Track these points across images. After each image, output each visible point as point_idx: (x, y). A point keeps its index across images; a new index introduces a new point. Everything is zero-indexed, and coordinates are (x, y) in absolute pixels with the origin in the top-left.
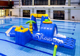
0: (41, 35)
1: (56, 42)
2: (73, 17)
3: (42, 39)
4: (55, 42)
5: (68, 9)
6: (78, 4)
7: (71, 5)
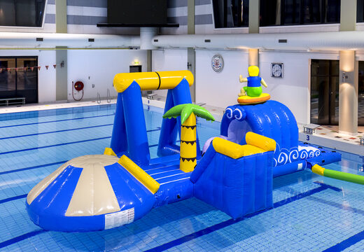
1: (309, 157)
2: (79, 86)
5: (57, 47)
6: (98, 26)
7: (71, 27)
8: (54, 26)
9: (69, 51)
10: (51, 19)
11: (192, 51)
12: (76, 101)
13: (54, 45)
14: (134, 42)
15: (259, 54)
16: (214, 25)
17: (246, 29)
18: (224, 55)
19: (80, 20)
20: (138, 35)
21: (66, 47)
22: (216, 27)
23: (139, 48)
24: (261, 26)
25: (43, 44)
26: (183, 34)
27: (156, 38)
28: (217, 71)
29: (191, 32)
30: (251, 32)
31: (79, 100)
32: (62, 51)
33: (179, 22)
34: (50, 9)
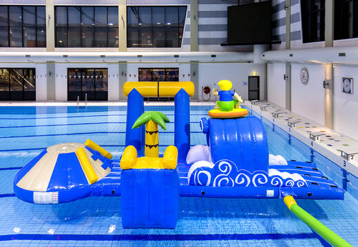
0: (223, 167)
1: (284, 186)
2: (207, 90)
3: (224, 183)
4: (278, 186)
5: (191, 62)
6: (222, 45)
7: (201, 46)
8: (189, 46)
9: (199, 64)
10: (187, 42)
11: (289, 65)
12: (205, 101)
13: (189, 60)
14: (249, 57)
15: (333, 68)
16: (301, 40)
17: (323, 43)
18: (309, 68)
19: (207, 42)
20: (251, 51)
21: (197, 62)
22: (304, 42)
23: (253, 62)
24: (335, 39)
25: (179, 60)
26: (283, 49)
27: (264, 54)
28: (304, 83)
29: (288, 48)
30: (327, 46)
31: (207, 101)
32: (195, 64)
33: (281, 39)
34: (187, 35)
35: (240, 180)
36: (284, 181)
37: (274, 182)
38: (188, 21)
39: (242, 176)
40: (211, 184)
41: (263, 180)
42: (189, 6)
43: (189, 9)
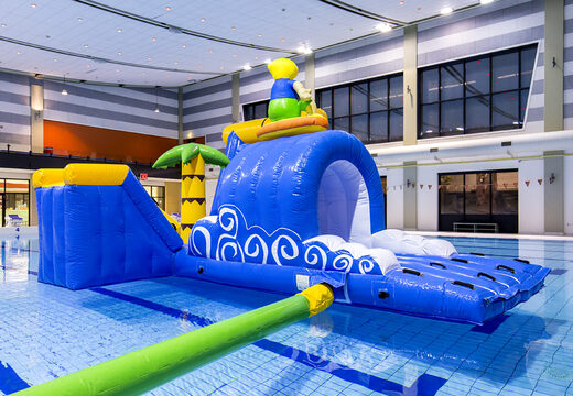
0: (226, 220)
1: (329, 267)
3: (231, 254)
4: (319, 265)
8: (541, 123)
9: (567, 157)
13: (541, 151)
21: (562, 153)
25: (512, 150)
32: (555, 160)
34: (535, 101)
35: (252, 250)
36: (331, 256)
37: (311, 258)
38: (538, 73)
39: (255, 241)
40: (213, 256)
41: (289, 251)
42: (542, 43)
43: (541, 49)
